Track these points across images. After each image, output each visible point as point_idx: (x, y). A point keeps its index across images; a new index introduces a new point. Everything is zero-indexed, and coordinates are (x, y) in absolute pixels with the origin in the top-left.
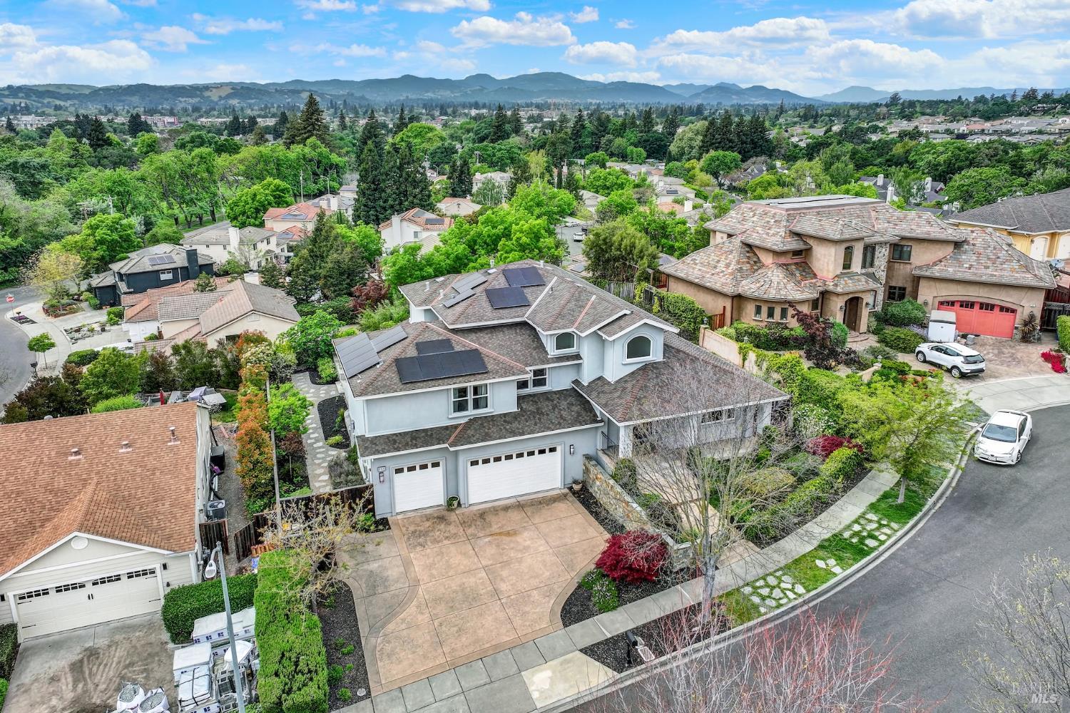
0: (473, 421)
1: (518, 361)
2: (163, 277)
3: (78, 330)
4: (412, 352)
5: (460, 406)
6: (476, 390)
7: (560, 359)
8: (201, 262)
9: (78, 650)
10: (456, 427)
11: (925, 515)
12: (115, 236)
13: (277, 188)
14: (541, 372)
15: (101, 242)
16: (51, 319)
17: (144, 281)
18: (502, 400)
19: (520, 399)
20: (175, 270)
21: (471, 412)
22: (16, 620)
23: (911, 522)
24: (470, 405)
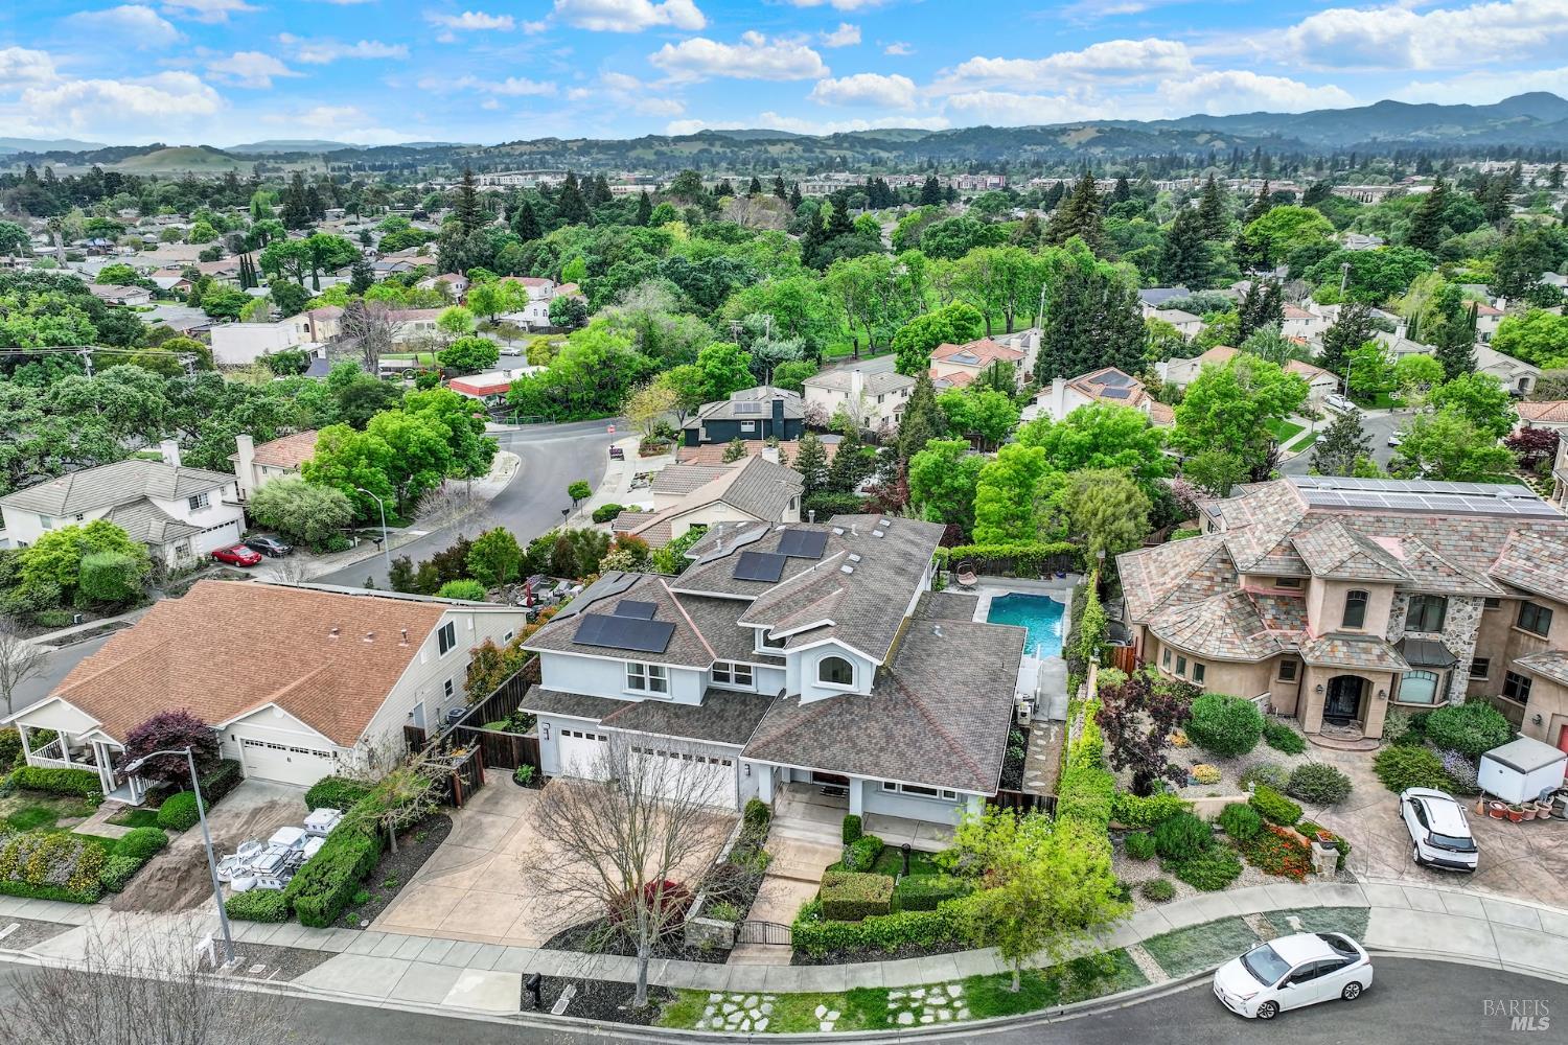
2: (746, 428)
3: (643, 478)
4: (610, 611)
5: (638, 683)
6: (654, 670)
7: (763, 658)
8: (788, 414)
10: (626, 704)
14: (748, 669)
17: (724, 431)
18: (685, 687)
20: (758, 421)
21: (647, 693)
22: (242, 758)
24: (647, 684)
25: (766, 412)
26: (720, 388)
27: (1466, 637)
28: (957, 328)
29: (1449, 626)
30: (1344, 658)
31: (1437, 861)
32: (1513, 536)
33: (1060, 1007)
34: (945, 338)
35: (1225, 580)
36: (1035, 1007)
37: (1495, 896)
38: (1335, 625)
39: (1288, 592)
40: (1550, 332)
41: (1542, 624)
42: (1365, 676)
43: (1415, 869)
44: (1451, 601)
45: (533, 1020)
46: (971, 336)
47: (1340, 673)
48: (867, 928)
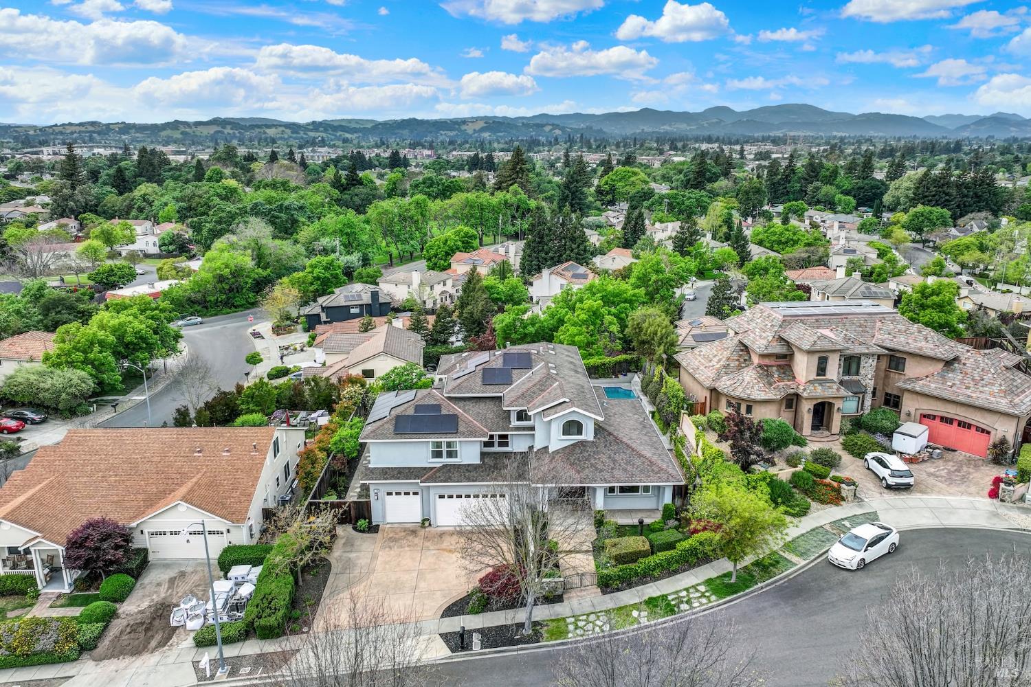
0: (445, 466)
1: (486, 426)
2: (353, 311)
3: (287, 349)
4: (411, 412)
5: (438, 454)
6: (449, 445)
7: (518, 429)
8: (381, 300)
9: (177, 571)
10: (432, 469)
11: (746, 595)
12: (328, 275)
13: (466, 235)
14: (506, 437)
15: (318, 278)
16: (275, 337)
17: (339, 314)
18: (469, 453)
19: (483, 455)
20: (361, 306)
21: (445, 460)
22: (148, 546)
23: (728, 598)
24: (444, 454)
25: (366, 299)
26: (325, 286)
27: (869, 376)
28: (463, 242)
29: (862, 371)
30: (820, 392)
31: (897, 484)
32: (878, 324)
33: (760, 585)
34: (458, 248)
35: (745, 360)
36: (748, 587)
37: (925, 497)
38: (813, 376)
39: (782, 362)
40: (781, 234)
41: (901, 367)
42: (830, 401)
43: (886, 491)
44: (863, 358)
45: (461, 656)
46: (473, 247)
47: (819, 401)
48: (642, 566)
